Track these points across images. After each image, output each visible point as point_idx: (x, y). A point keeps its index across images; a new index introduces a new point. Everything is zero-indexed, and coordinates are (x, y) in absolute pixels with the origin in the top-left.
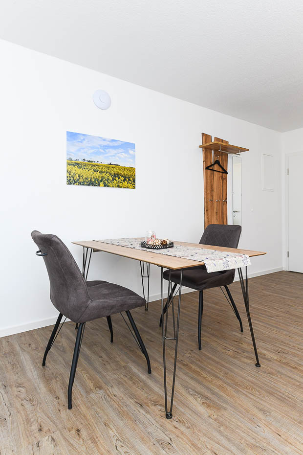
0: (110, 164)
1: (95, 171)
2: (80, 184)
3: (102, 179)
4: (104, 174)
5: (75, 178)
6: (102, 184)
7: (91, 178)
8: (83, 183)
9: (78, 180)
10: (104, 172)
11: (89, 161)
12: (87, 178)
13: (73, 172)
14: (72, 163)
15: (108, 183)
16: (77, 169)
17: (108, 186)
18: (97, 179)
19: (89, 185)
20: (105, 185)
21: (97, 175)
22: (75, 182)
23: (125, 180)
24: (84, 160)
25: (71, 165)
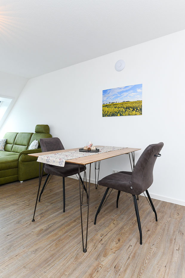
0: (124, 102)
1: (115, 107)
2: (108, 116)
3: (119, 112)
4: (120, 109)
5: (106, 113)
6: (119, 115)
7: (113, 112)
9: (107, 114)
10: (120, 107)
11: (112, 103)
12: (111, 113)
13: (105, 110)
14: (105, 106)
15: (123, 113)
16: (107, 108)
17: (122, 115)
18: (116, 112)
19: (112, 116)
20: (121, 115)
21: (116, 110)
22: (106, 115)
23: (134, 110)
24: (110, 103)
25: (104, 107)
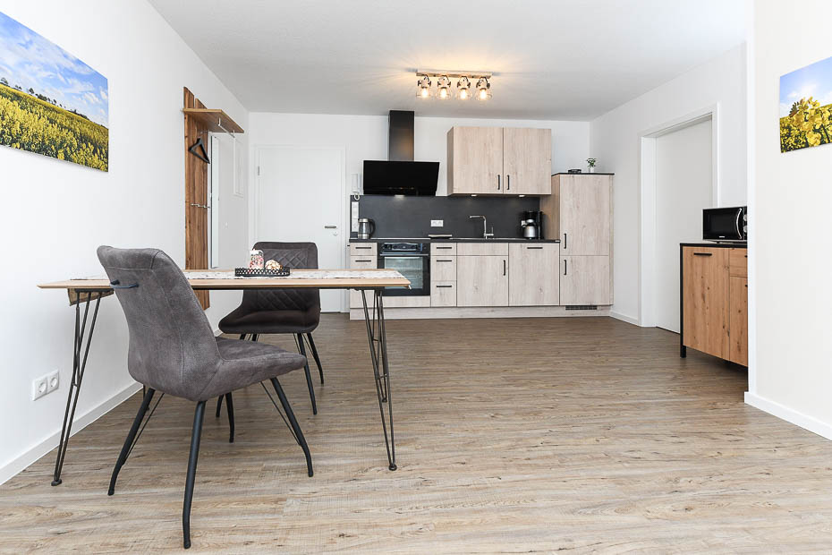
0: (75, 112)
1: (52, 121)
2: (22, 146)
3: (62, 143)
4: (65, 132)
5: (14, 131)
6: (61, 155)
7: (43, 136)
8: (29, 145)
9: (19, 136)
10: (65, 128)
11: (40, 97)
12: (35, 136)
13: (11, 114)
14: (8, 93)
15: (72, 153)
16: (18, 110)
17: (71, 160)
18: (53, 142)
19: (39, 152)
20: (67, 158)
21: (53, 131)
22: (14, 141)
23: (95, 151)
24: (31, 90)
25: (6, 96)
